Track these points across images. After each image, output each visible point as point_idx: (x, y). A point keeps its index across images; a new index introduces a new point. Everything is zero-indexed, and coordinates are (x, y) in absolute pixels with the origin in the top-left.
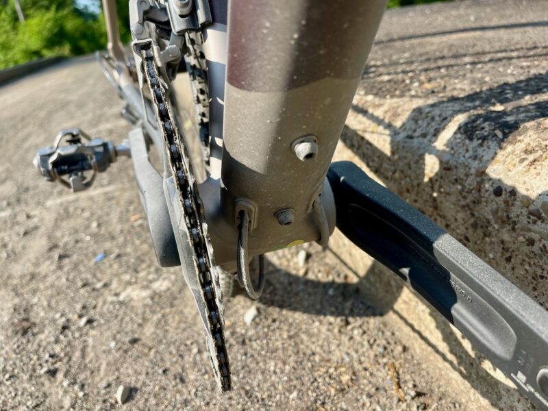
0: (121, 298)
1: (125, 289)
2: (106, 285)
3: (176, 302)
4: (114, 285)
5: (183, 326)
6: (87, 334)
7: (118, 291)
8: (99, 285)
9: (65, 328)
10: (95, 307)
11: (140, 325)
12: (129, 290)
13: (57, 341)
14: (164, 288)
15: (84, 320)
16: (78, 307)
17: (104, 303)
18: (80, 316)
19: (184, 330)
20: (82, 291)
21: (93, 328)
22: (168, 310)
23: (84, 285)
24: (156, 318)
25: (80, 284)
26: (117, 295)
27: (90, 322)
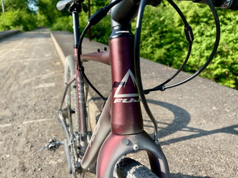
0: (49, 163)
1: (50, 160)
2: (45, 159)
3: (64, 167)
4: (47, 159)
5: (65, 174)
6: (41, 173)
7: (48, 161)
8: (43, 158)
9: (35, 171)
10: (42, 165)
11: (54, 172)
12: (51, 161)
13: (33, 174)
14: (61, 162)
15: (40, 169)
16: (38, 165)
17: (45, 164)
18: (39, 168)
19: (65, 175)
20: (38, 159)
21: (42, 171)
22: (61, 169)
23: (39, 158)
24: (59, 170)
25: (37, 157)
26: (48, 162)
27: (41, 170)
